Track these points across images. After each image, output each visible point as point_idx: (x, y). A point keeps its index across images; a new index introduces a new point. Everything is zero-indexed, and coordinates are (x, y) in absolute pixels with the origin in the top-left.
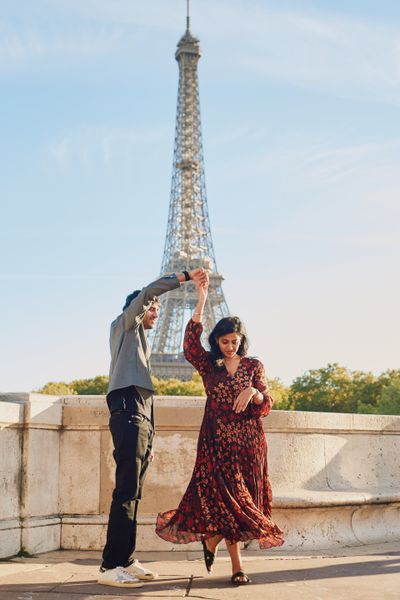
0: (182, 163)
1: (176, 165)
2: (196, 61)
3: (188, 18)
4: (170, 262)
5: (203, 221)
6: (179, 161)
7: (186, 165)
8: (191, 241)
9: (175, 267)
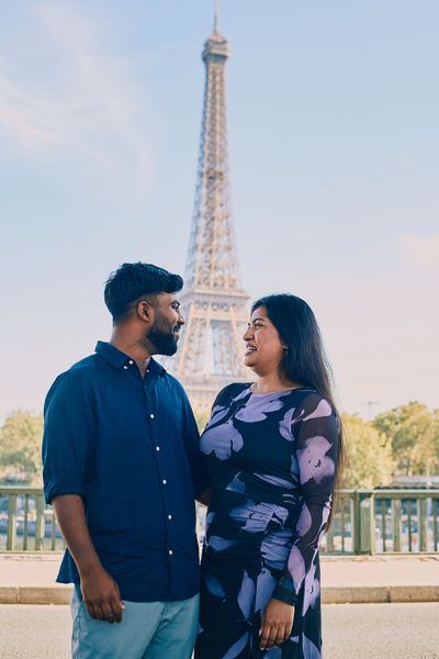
0: (208, 172)
1: (201, 175)
2: (223, 64)
3: (216, 18)
4: (193, 278)
5: (228, 234)
6: (204, 170)
7: (211, 174)
8: (214, 257)
9: (199, 283)
